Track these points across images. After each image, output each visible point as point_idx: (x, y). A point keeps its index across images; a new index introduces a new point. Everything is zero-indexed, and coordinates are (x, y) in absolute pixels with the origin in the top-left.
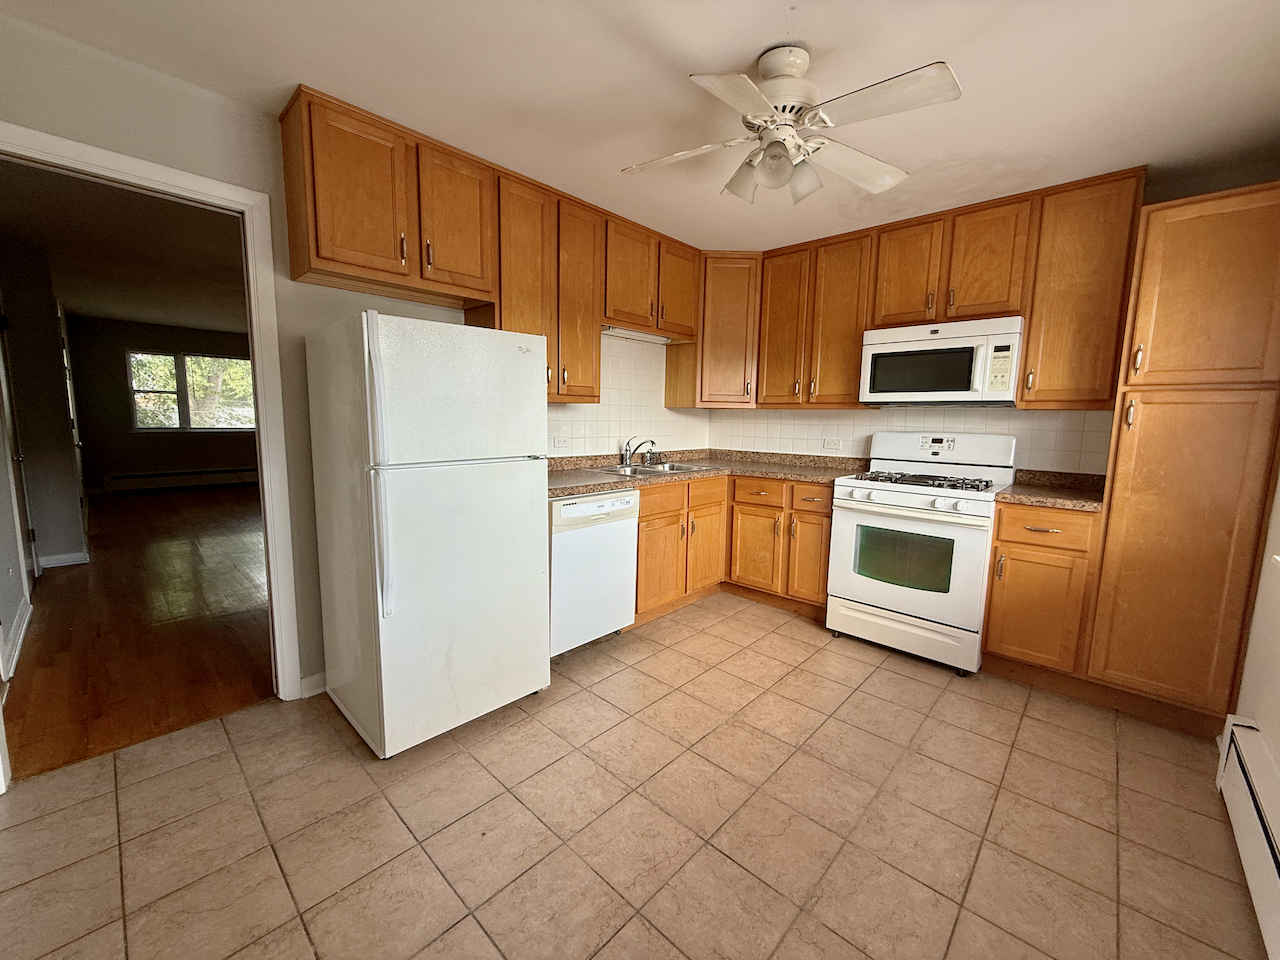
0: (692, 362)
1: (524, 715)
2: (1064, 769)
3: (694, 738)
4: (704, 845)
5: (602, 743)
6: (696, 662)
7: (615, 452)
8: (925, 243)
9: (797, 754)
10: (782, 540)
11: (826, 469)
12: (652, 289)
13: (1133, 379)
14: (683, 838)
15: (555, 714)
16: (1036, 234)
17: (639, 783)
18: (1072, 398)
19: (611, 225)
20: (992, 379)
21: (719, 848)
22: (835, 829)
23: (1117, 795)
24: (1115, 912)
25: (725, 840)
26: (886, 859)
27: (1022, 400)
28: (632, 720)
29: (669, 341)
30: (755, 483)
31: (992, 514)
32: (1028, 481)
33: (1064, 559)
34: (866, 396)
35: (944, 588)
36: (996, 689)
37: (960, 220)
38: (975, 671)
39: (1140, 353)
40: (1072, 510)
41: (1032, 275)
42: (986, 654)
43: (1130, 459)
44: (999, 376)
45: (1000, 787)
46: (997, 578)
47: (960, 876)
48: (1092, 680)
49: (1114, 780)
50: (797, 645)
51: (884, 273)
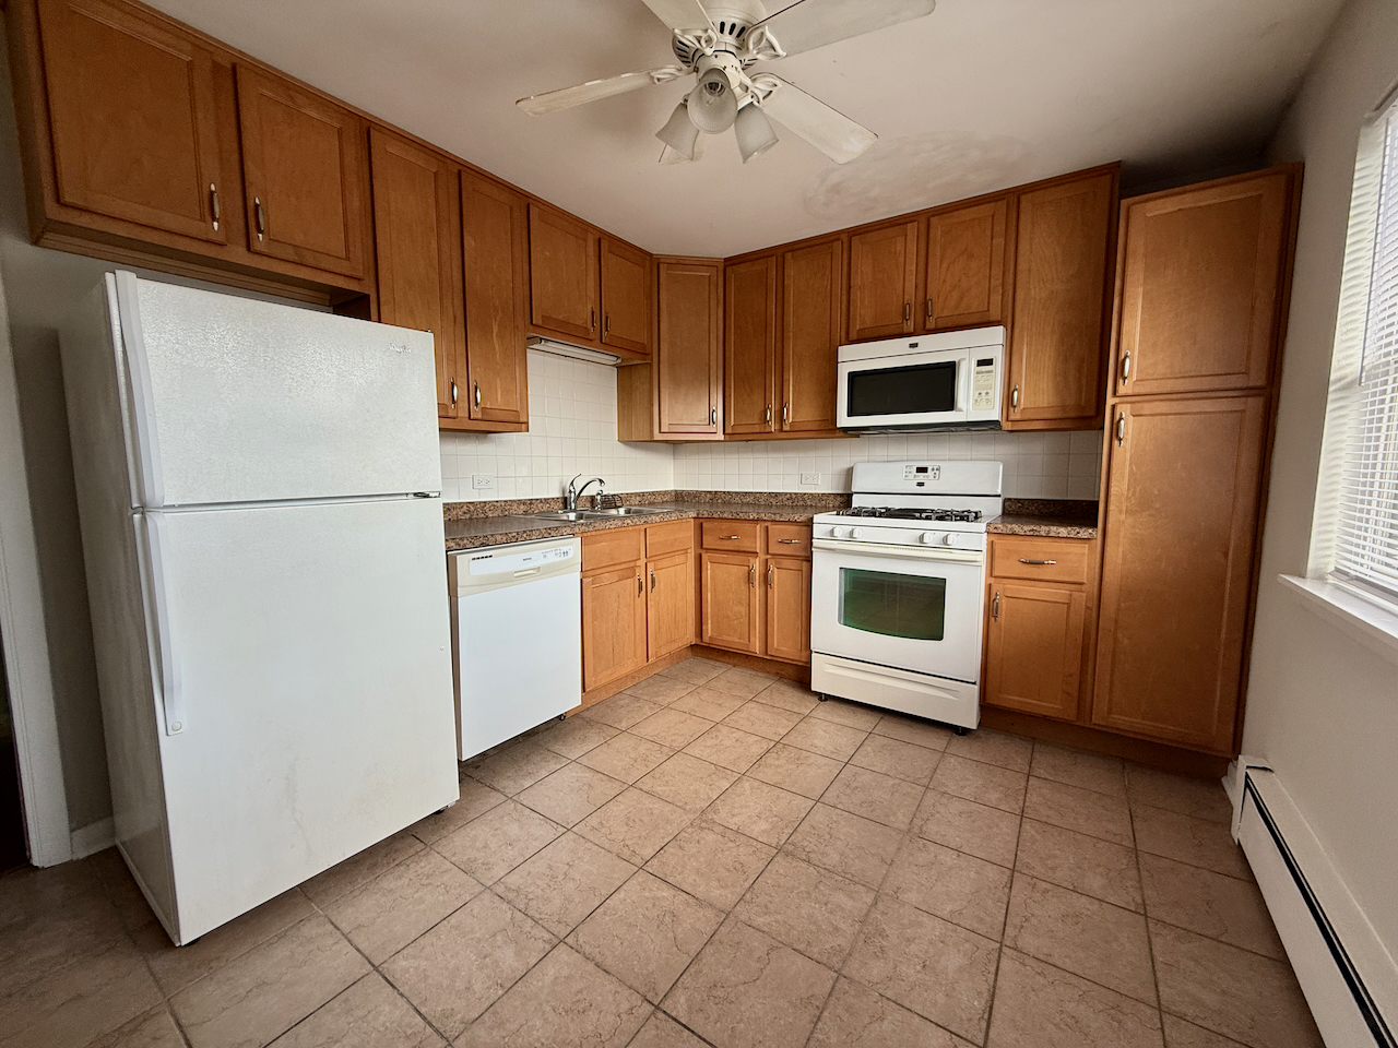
0: (647, 386)
1: (421, 846)
2: (1079, 837)
3: (648, 852)
4: (653, 1013)
5: (525, 873)
6: (657, 747)
7: (557, 494)
8: (900, 247)
9: (778, 858)
10: (758, 590)
11: (805, 507)
12: (592, 293)
13: (1122, 390)
14: (625, 1006)
15: (461, 842)
16: (1014, 236)
17: (570, 929)
18: (1059, 415)
19: (534, 212)
20: (977, 398)
21: (674, 1014)
22: (825, 960)
23: (1138, 864)
24: (1159, 1026)
25: (682, 1000)
26: (889, 994)
27: (1007, 420)
28: (570, 835)
29: (619, 361)
30: (725, 525)
31: (984, 547)
32: (1017, 510)
33: (1060, 593)
34: (844, 420)
35: (938, 635)
36: (998, 747)
37: (934, 221)
38: (975, 728)
39: (1128, 361)
40: (1066, 538)
41: (1011, 281)
42: (986, 708)
43: (1123, 478)
44: (983, 394)
45: (1013, 871)
46: (993, 619)
47: (979, 1004)
48: (1097, 728)
49: (1132, 845)
50: (779, 714)
51: (857, 281)
